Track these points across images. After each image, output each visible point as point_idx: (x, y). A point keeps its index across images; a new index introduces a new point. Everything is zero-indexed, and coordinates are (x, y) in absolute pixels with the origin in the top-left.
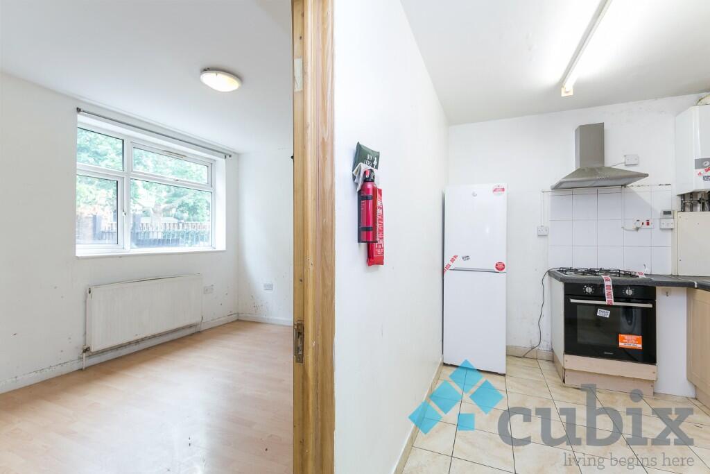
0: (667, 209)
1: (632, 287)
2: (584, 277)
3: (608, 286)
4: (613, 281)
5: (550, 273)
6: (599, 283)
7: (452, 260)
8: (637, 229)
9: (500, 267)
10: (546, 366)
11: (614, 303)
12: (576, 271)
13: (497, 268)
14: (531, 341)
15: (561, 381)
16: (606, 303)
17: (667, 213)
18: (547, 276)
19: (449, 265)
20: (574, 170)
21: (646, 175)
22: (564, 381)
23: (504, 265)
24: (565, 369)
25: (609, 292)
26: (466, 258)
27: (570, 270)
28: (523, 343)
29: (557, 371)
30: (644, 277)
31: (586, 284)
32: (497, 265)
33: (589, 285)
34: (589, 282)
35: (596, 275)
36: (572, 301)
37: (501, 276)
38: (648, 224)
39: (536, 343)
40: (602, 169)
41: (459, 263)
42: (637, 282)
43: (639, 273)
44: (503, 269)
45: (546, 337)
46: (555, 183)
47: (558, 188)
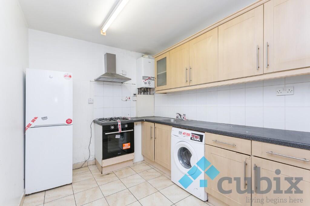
0: (135, 94)
1: (127, 124)
2: (110, 122)
3: (120, 125)
4: (121, 122)
5: (94, 121)
6: (116, 124)
7: (33, 121)
8: (126, 100)
9: (69, 122)
10: (93, 168)
11: (122, 132)
12: (106, 119)
13: (67, 123)
14: (85, 158)
15: (101, 173)
16: (119, 132)
17: (135, 95)
18: (93, 123)
19: (30, 125)
20: (104, 73)
21: (131, 79)
22: (102, 173)
23: (71, 120)
24: (102, 167)
25: (120, 127)
26: (44, 118)
27: (103, 119)
28: (81, 160)
29: (98, 169)
30: (130, 119)
31: (111, 125)
32: (67, 121)
33: (112, 125)
34: (112, 124)
35: (114, 120)
36: (106, 134)
37: (70, 127)
38: (129, 99)
39: (87, 158)
40: (115, 74)
41: (38, 122)
42: (128, 121)
43: (129, 118)
44: (71, 122)
45: (93, 154)
46: (96, 77)
47: (97, 80)
